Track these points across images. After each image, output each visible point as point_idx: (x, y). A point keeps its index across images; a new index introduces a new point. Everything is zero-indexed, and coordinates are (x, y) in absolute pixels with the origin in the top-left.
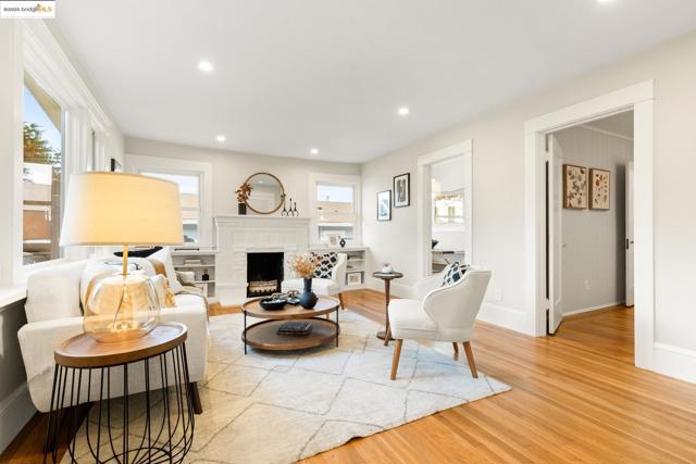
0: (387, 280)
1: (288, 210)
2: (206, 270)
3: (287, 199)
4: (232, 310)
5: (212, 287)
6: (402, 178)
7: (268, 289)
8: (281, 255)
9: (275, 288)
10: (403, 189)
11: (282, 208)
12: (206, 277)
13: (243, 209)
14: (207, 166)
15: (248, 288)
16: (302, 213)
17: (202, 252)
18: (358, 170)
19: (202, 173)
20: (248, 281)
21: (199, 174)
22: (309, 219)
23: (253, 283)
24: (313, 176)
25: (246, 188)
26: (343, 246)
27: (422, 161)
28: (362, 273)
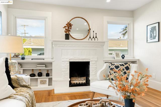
1: (92, 37)
2: (48, 70)
3: (91, 31)
4: (61, 97)
5: (50, 80)
7: (81, 82)
8: (88, 63)
9: (84, 81)
11: (88, 37)
12: (48, 75)
13: (67, 37)
14: (49, 14)
15: (70, 81)
16: (100, 39)
17: (46, 61)
19: (47, 18)
20: (70, 78)
21: (45, 19)
22: (104, 42)
23: (73, 79)
24: (106, 18)
25: (69, 25)
26: (123, 58)
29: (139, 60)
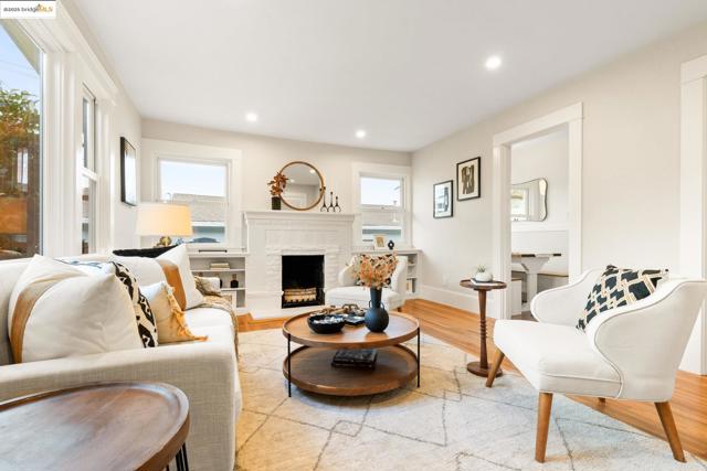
0: (483, 291)
1: (328, 205)
2: (234, 276)
3: (327, 192)
4: (267, 324)
5: (241, 295)
6: (469, 165)
7: (306, 298)
8: (321, 258)
9: (314, 297)
10: (470, 178)
11: (321, 204)
12: (234, 284)
13: (277, 203)
14: (235, 153)
15: (283, 297)
16: (344, 209)
17: (230, 254)
18: (407, 159)
19: (231, 161)
20: (283, 289)
21: (226, 163)
22: (353, 216)
23: (290, 291)
24: (357, 166)
25: (281, 180)
26: (391, 248)
27: (498, 140)
28: (414, 280)
29: (421, 251)
